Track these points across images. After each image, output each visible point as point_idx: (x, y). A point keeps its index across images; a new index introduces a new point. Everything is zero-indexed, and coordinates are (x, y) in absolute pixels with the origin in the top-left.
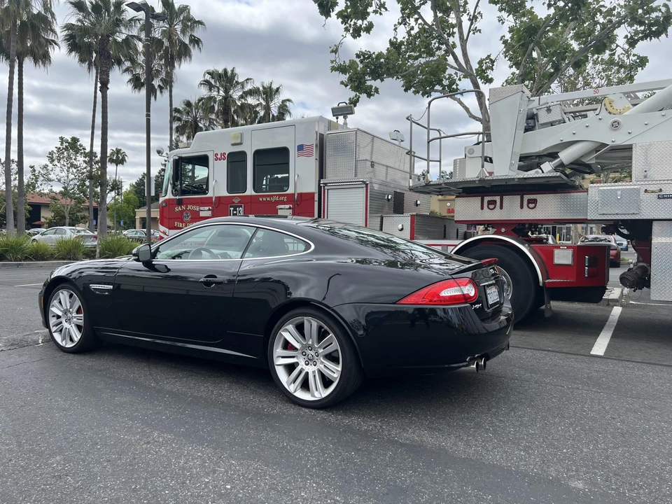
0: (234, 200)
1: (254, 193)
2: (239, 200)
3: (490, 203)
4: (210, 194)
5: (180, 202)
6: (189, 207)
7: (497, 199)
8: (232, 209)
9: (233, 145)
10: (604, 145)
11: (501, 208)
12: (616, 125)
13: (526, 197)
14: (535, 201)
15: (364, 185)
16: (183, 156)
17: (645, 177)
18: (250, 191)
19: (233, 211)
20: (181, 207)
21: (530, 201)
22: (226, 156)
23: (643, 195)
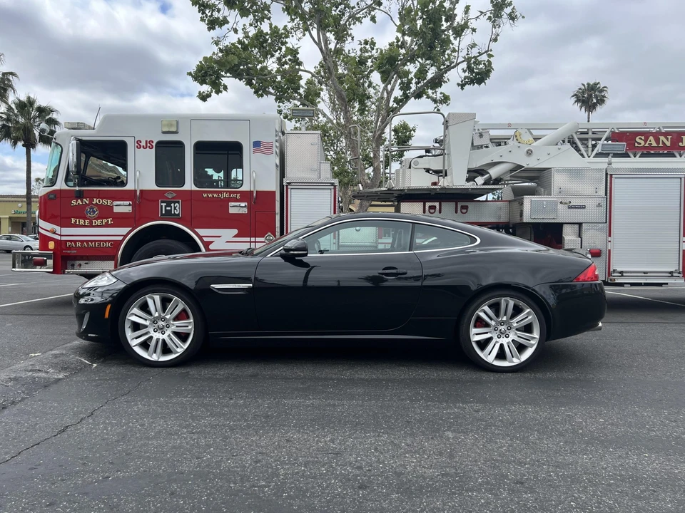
0: (166, 195)
1: (195, 188)
2: (175, 195)
3: (431, 207)
4: (129, 187)
5: (80, 195)
6: (96, 200)
7: (437, 204)
8: (164, 205)
9: (164, 133)
10: (520, 167)
11: (440, 212)
12: (529, 153)
13: (460, 204)
14: (466, 208)
15: (333, 187)
16: (84, 138)
17: (560, 192)
18: (189, 185)
19: (166, 207)
20: (82, 201)
21: (463, 207)
22: (154, 144)
23: (560, 206)
